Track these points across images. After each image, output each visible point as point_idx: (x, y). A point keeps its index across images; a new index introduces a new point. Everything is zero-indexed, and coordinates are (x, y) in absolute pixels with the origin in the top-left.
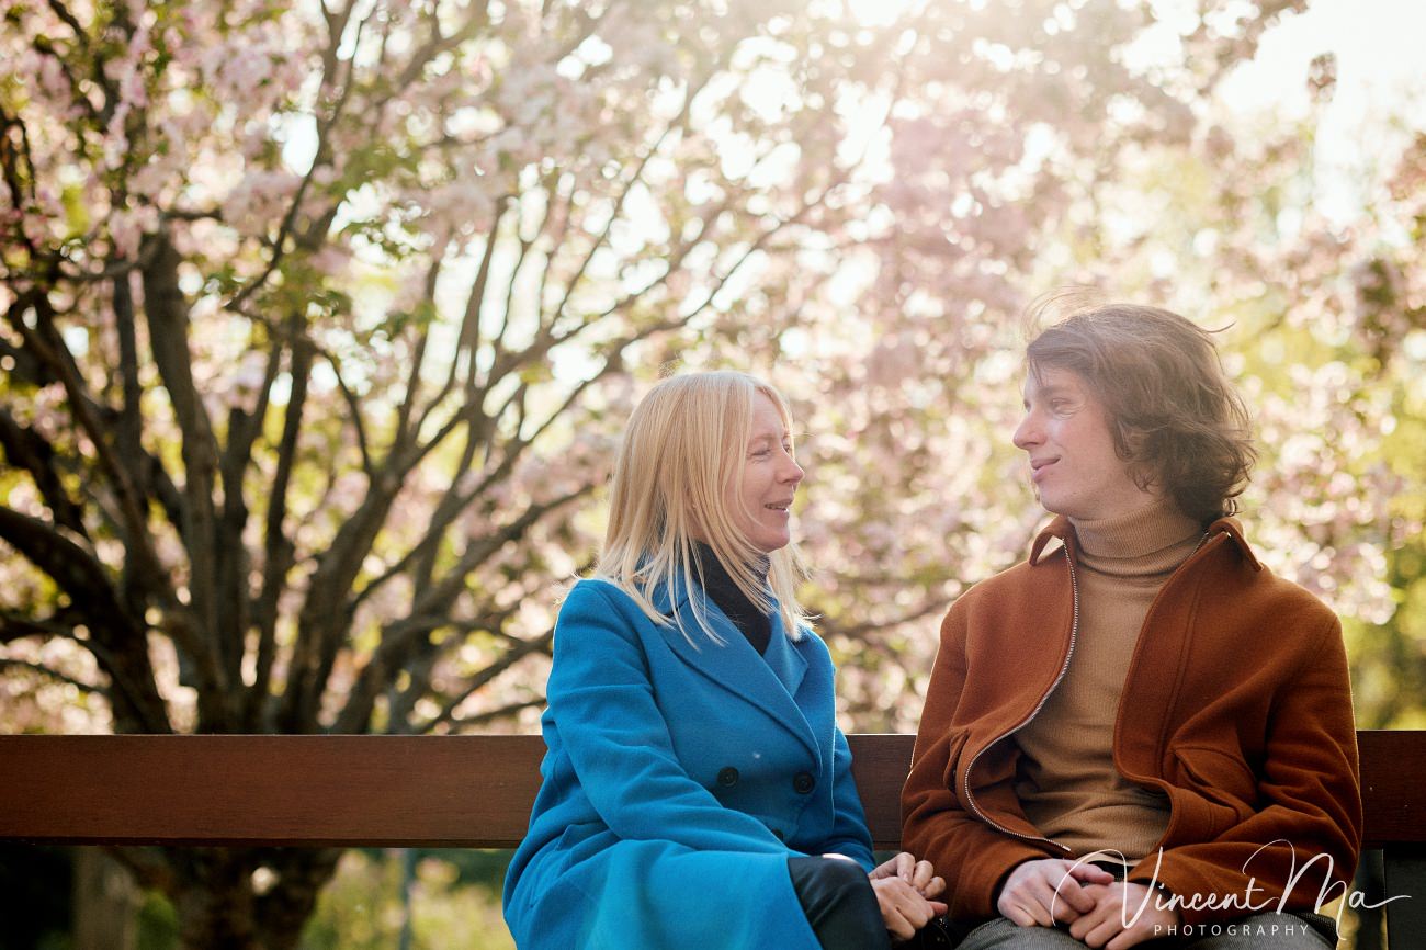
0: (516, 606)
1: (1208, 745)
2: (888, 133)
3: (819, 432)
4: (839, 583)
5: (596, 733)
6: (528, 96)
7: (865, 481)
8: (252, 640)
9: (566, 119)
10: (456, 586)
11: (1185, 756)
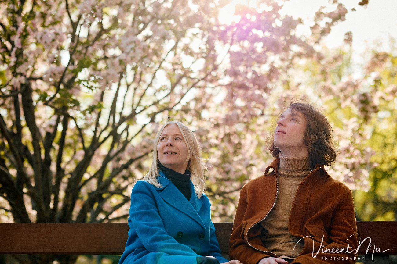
0: (126, 187)
1: (314, 226)
2: (229, 55)
3: (211, 138)
4: (216, 180)
5: (142, 223)
6: (127, 45)
7: (223, 152)
8: (52, 197)
9: (138, 51)
10: (110, 181)
11: (308, 229)
